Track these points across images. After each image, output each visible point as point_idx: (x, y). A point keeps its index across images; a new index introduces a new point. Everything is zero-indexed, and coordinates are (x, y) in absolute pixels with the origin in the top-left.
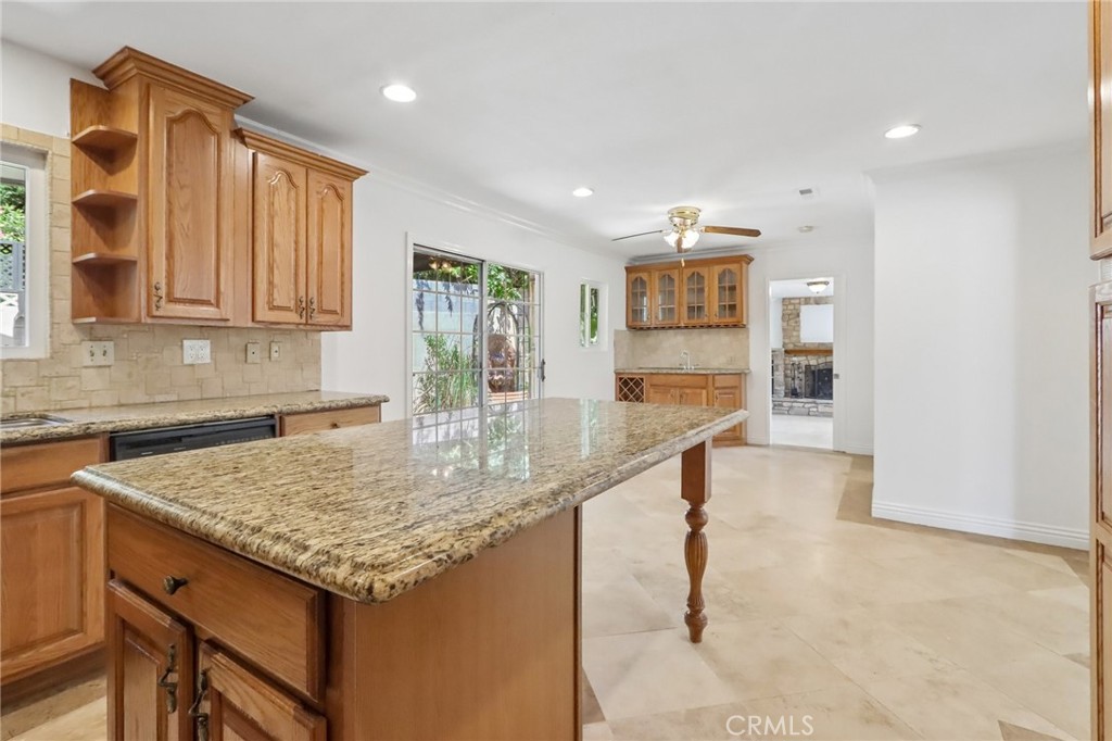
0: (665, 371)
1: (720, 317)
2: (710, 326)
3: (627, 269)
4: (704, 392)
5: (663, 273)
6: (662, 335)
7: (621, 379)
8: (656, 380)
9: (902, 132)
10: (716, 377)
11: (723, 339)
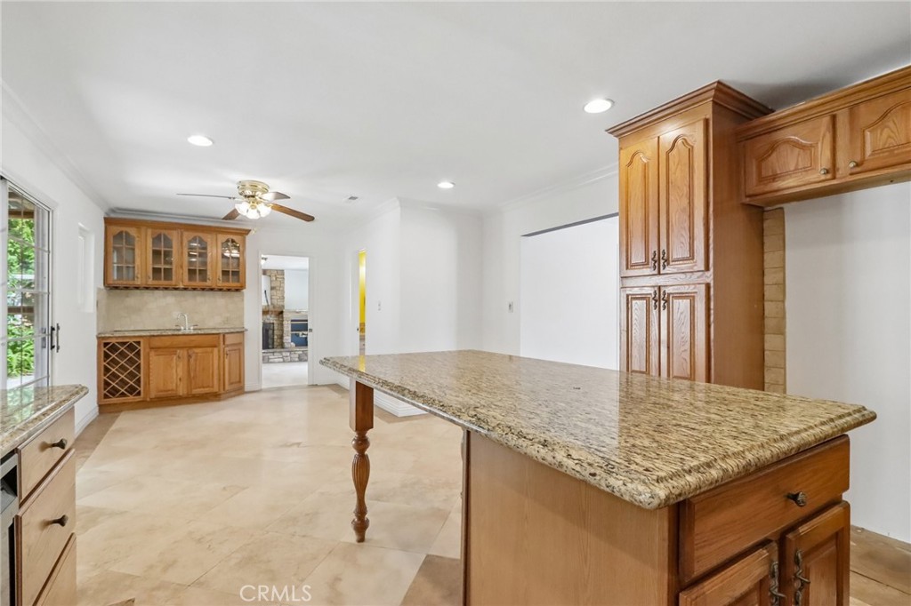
0: (170, 333)
1: (223, 281)
2: (212, 289)
3: (105, 219)
4: (216, 350)
5: (158, 231)
6: (147, 295)
7: (106, 344)
8: (156, 342)
9: (446, 185)
10: (227, 336)
11: (219, 301)
